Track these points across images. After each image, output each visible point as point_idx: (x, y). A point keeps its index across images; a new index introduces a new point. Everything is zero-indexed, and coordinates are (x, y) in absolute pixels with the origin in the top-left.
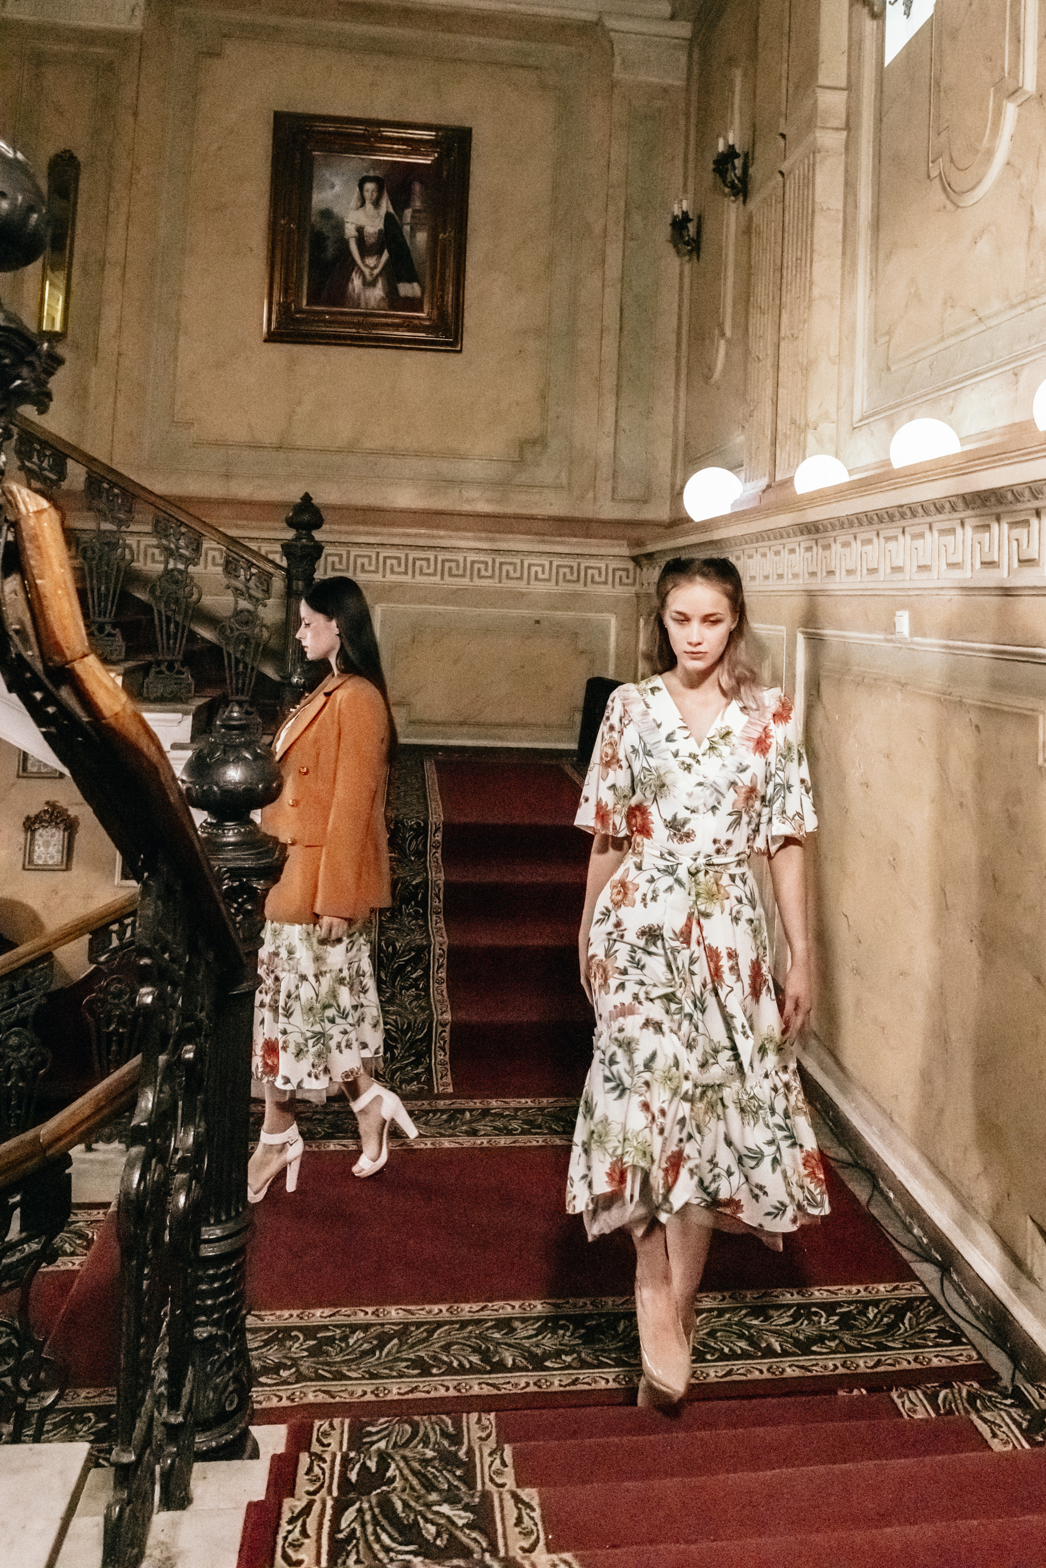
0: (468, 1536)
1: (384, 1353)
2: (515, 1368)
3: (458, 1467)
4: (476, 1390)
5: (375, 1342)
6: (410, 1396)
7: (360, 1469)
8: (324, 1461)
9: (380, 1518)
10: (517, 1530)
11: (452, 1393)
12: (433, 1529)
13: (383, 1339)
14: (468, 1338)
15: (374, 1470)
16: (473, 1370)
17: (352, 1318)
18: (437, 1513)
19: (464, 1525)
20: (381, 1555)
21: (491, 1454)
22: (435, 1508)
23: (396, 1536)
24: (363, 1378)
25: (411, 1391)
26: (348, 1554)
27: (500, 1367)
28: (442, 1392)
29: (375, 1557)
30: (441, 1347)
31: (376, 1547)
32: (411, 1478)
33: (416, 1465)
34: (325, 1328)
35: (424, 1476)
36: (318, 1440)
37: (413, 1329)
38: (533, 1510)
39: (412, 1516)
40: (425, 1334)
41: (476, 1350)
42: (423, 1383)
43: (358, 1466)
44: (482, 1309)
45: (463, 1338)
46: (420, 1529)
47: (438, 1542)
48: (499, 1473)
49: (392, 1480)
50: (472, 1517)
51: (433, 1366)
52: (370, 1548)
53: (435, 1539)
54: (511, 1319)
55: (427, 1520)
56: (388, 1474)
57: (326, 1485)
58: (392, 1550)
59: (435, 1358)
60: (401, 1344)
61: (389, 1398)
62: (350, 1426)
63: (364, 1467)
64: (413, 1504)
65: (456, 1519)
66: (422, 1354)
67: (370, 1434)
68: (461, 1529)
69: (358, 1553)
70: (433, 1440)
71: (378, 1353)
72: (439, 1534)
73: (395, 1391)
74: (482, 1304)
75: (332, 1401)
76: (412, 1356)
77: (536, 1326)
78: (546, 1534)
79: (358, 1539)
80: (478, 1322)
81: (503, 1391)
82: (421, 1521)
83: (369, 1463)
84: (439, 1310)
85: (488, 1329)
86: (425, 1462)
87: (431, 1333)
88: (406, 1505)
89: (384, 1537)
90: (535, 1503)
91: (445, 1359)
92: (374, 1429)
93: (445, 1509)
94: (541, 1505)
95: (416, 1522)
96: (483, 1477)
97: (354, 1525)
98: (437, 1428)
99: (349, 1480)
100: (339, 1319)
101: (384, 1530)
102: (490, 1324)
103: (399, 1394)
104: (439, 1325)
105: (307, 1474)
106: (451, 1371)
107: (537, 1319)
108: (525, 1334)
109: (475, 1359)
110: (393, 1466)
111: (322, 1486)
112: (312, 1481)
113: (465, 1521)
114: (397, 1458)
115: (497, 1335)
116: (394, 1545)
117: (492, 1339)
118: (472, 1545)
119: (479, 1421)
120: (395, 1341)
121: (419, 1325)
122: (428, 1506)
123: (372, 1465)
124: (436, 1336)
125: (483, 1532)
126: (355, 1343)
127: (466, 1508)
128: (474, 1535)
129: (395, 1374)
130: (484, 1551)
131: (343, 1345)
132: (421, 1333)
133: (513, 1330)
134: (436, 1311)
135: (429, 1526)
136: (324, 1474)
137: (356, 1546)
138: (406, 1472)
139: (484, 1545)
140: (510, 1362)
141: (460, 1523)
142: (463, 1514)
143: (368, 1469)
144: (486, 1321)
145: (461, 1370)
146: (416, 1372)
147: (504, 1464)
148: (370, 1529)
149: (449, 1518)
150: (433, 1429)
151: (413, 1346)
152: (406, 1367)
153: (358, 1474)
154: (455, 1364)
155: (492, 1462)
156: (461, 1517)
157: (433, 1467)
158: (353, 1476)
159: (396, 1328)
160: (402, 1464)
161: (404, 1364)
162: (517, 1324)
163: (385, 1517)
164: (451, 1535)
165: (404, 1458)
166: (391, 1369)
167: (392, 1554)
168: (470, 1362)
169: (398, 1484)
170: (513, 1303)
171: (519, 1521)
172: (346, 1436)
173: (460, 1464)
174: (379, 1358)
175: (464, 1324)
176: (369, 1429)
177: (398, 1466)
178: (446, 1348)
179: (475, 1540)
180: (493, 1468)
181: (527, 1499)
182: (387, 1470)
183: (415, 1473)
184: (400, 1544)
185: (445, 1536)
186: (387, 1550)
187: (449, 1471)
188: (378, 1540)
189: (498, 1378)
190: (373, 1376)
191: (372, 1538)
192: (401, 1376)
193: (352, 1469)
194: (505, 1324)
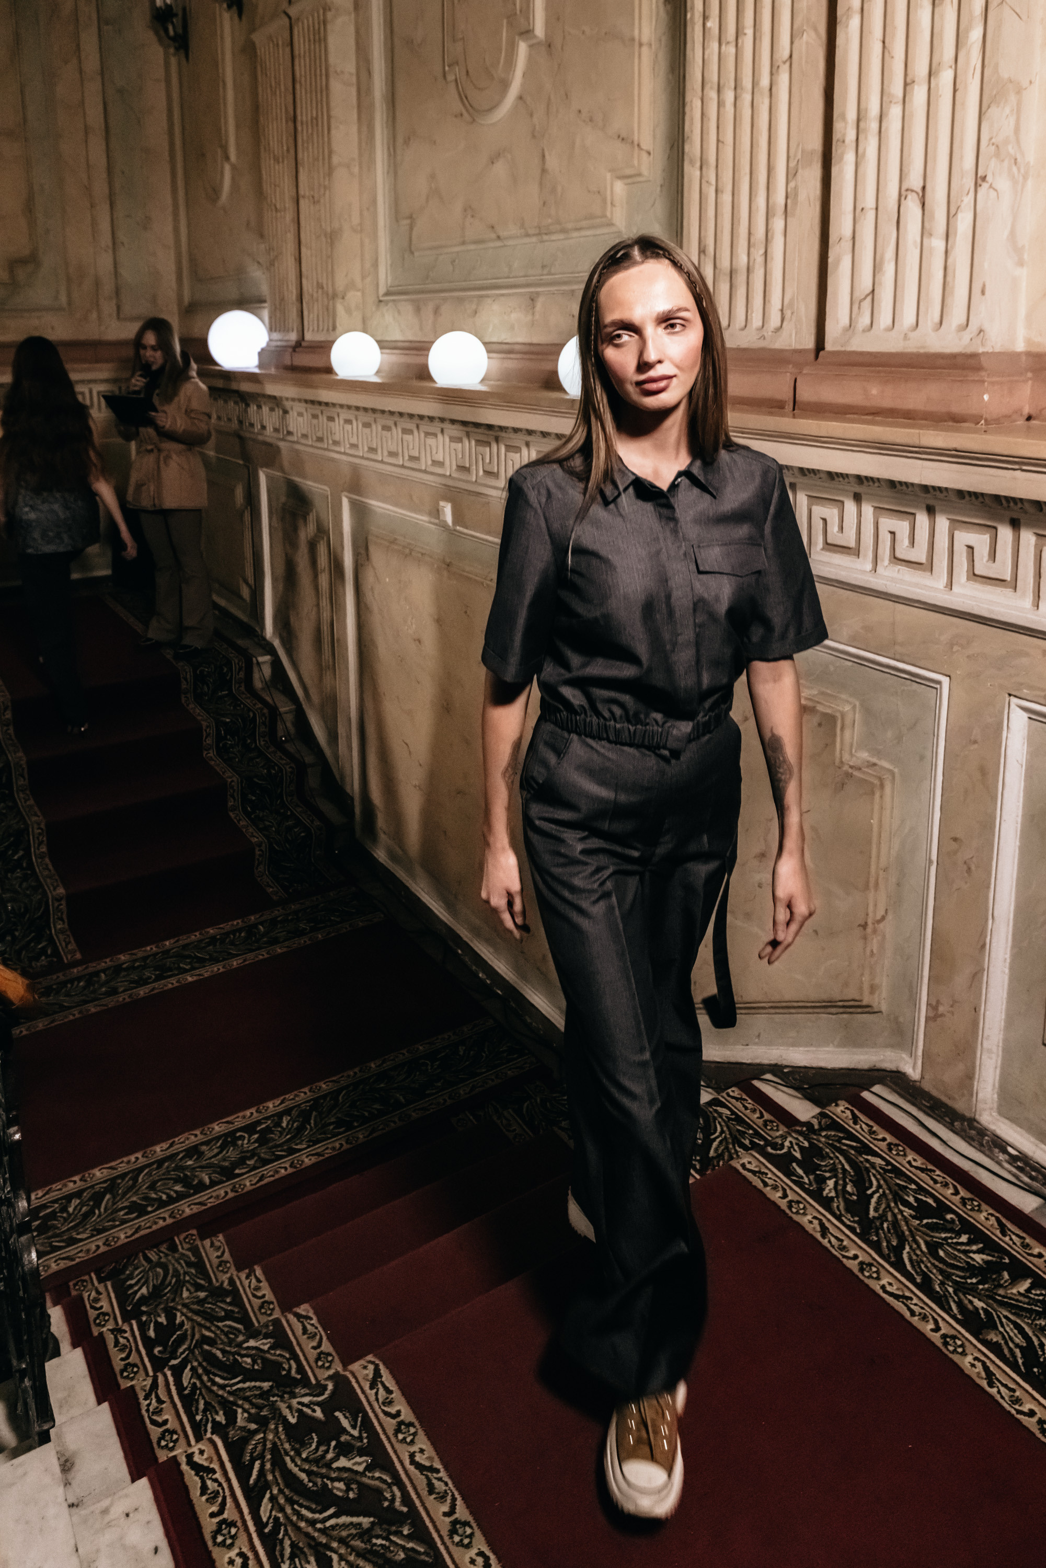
0: (275, 1355)
1: (102, 1210)
2: (213, 1184)
3: (227, 1296)
4: (188, 1211)
5: (91, 1203)
6: (137, 1236)
7: (155, 1326)
8: (125, 1332)
9: (209, 1368)
10: (305, 1336)
11: (169, 1221)
12: (249, 1360)
13: (97, 1198)
14: (168, 1172)
15: (165, 1323)
16: (180, 1196)
17: (64, 1190)
18: (248, 1348)
19: (269, 1348)
20: (220, 1392)
21: (247, 1278)
22: (245, 1345)
23: (225, 1375)
24: (93, 1236)
25: (136, 1232)
26: (197, 1401)
27: (201, 1187)
28: (161, 1223)
29: (218, 1396)
30: (147, 1188)
31: (215, 1388)
32: (195, 1318)
33: (195, 1307)
34: (44, 1207)
35: (204, 1312)
36: (92, 1307)
37: (119, 1181)
38: (311, 1319)
39: (231, 1358)
40: (131, 1182)
41: (177, 1181)
42: (142, 1221)
43: (152, 1325)
44: (171, 1145)
45: (163, 1174)
46: (240, 1364)
47: (256, 1367)
48: (258, 1289)
49: (182, 1324)
50: (272, 1341)
51: (147, 1206)
52: (212, 1391)
53: (253, 1366)
54: (197, 1145)
55: (242, 1356)
56: (177, 1322)
57: (134, 1349)
58: (227, 1386)
59: (146, 1198)
60: (114, 1197)
61: (120, 1243)
62: (113, 1287)
63: (158, 1324)
64: (228, 1349)
65: (262, 1347)
66: (134, 1199)
67: (131, 1286)
68: (268, 1352)
69: (204, 1398)
70: (182, 1272)
71: (97, 1212)
72: (254, 1362)
73: (123, 1236)
74: (171, 1141)
75: (73, 1263)
76: (126, 1204)
77: (218, 1144)
78: (326, 1332)
79: (200, 1389)
80: (171, 1157)
81: (209, 1205)
82: (239, 1358)
83: (159, 1320)
84: (137, 1158)
85: (181, 1159)
86: (201, 1302)
87: (135, 1179)
88: (224, 1352)
89: (217, 1379)
90: (311, 1314)
91: (154, 1196)
92: (133, 1282)
93: (252, 1343)
94: (316, 1313)
95: (236, 1360)
96: (247, 1296)
97: (193, 1380)
98: (182, 1262)
99: (150, 1338)
100: (54, 1195)
101: (216, 1375)
102: (181, 1155)
103: (127, 1237)
104: (140, 1170)
105: (115, 1346)
106: (162, 1204)
107: (217, 1138)
108: (212, 1154)
109: (178, 1188)
110: (179, 1314)
111: (131, 1351)
112: (122, 1350)
113: (268, 1345)
114: (179, 1307)
115: (190, 1163)
116: (226, 1382)
117: (187, 1167)
118: (279, 1359)
119: (212, 1245)
120: (108, 1196)
121: (123, 1176)
122: (239, 1345)
123: (162, 1319)
124: (140, 1180)
125: (283, 1348)
126: (74, 1210)
127: (266, 1337)
128: (278, 1352)
129: (117, 1223)
130: (288, 1360)
131: (65, 1215)
132: (128, 1182)
133: (201, 1154)
134: (133, 1159)
135: (245, 1359)
136: (128, 1341)
137: (201, 1394)
138: (190, 1314)
139: (287, 1356)
140: (207, 1181)
141: (266, 1348)
142: (265, 1341)
143: (162, 1323)
144: (178, 1154)
145: (171, 1200)
146: (134, 1215)
147: (259, 1281)
148: (205, 1378)
149: (256, 1348)
150: (180, 1263)
151: (125, 1194)
152: (126, 1214)
153: (155, 1330)
154: (164, 1197)
155: (250, 1283)
156: (264, 1344)
157: (209, 1303)
158: (152, 1333)
159: (105, 1185)
160: (185, 1310)
161: (122, 1213)
162: (204, 1148)
163: (213, 1366)
164: (264, 1360)
165: (185, 1305)
166: (114, 1220)
167: (228, 1389)
168: (176, 1192)
169: (187, 1326)
170: (195, 1132)
171: (305, 1330)
172: (112, 1295)
173: (227, 1293)
174: (100, 1215)
175: (160, 1163)
176: (128, 1283)
177: (183, 1314)
178: (152, 1187)
179: (280, 1355)
180: (252, 1286)
181: (304, 1313)
182: (175, 1319)
183: (197, 1313)
184: (231, 1379)
185: (259, 1361)
186: (223, 1387)
187: (221, 1302)
188: (214, 1383)
189: (202, 1197)
190: (100, 1232)
191: (209, 1384)
192: (123, 1222)
193: (149, 1329)
194: (193, 1152)
